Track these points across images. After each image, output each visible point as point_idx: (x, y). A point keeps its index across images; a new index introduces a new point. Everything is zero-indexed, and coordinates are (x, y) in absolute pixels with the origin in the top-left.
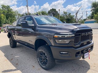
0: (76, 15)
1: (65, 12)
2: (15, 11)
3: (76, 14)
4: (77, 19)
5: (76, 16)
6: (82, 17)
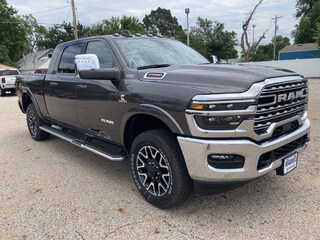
0: (245, 30)
1: (204, 19)
2: (27, 17)
3: (245, 26)
4: (248, 45)
5: (245, 33)
6: (263, 37)
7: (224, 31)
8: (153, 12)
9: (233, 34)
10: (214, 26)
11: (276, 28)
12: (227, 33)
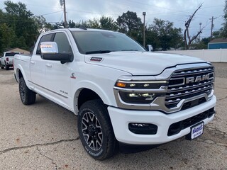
0: (187, 27)
2: (39, 17)
5: (187, 29)
6: (201, 32)
7: (173, 27)
8: (124, 14)
9: (180, 30)
10: (166, 24)
11: (213, 25)
12: (176, 29)
